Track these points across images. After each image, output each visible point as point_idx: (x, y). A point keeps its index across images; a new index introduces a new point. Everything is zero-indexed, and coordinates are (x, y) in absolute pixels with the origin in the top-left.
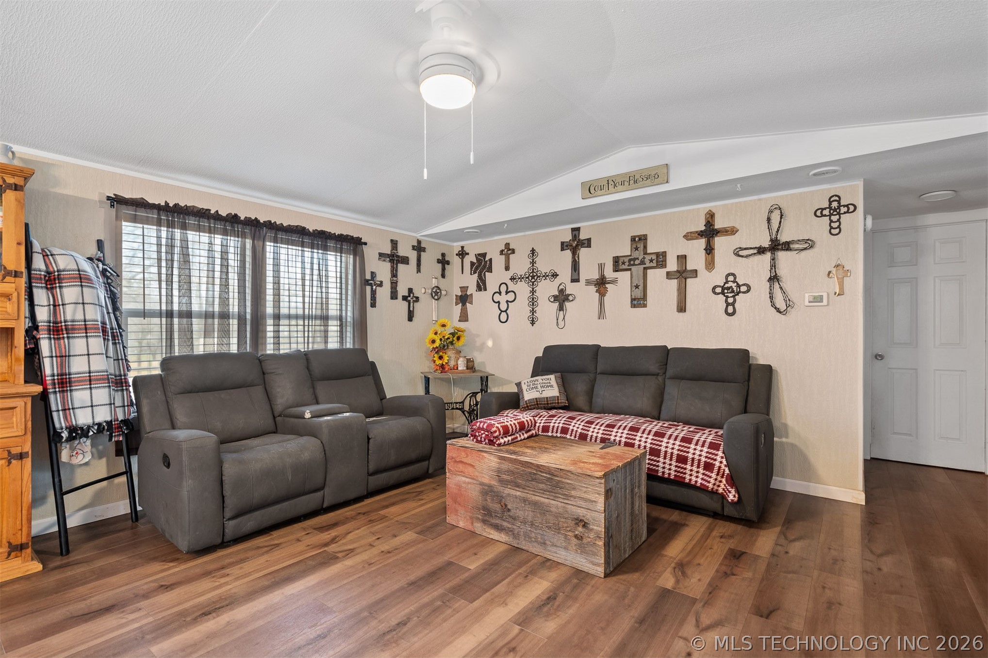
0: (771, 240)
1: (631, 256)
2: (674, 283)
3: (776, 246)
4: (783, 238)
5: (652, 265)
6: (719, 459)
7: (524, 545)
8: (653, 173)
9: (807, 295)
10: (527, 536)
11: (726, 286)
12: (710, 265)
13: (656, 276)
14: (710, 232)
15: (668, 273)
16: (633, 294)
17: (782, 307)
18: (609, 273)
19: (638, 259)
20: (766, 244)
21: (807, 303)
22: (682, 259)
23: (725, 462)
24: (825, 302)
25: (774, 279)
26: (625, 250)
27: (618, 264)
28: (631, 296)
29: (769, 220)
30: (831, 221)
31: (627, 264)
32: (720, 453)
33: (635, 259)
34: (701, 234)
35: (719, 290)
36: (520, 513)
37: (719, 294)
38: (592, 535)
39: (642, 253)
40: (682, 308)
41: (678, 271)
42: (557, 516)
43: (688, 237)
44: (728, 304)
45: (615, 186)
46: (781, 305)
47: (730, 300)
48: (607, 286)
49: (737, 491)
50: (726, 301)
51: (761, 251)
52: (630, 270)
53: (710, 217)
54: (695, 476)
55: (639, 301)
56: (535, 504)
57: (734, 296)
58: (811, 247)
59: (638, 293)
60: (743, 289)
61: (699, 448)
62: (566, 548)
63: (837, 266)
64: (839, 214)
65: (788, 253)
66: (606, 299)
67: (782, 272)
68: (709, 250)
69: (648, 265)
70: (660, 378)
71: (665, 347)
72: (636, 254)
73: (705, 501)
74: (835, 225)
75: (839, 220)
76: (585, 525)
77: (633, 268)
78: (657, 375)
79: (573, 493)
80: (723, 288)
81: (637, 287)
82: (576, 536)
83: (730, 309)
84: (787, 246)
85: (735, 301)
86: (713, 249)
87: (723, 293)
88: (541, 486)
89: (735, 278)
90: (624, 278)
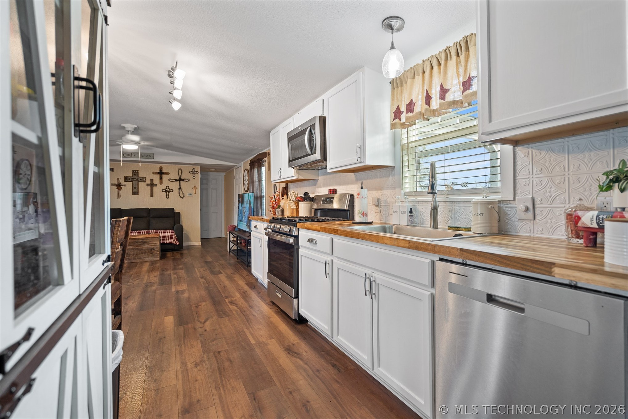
0: (179, 178)
1: (132, 177)
2: (149, 187)
3: (180, 180)
4: (182, 178)
5: (141, 181)
6: (174, 235)
7: (133, 261)
8: (149, 155)
9: (188, 193)
10: (135, 259)
11: (166, 189)
12: (161, 183)
13: (142, 186)
14: (161, 173)
15: (147, 184)
16: (133, 190)
17: (182, 197)
18: (122, 182)
19: (135, 178)
20: (178, 179)
21: (188, 196)
22: (152, 180)
23: (175, 236)
24: (192, 196)
25: (180, 188)
26: (130, 175)
27: (126, 179)
28: (133, 191)
29: (178, 172)
30: (193, 175)
31: (131, 179)
32: (174, 234)
33: (134, 178)
34: (158, 173)
35: (164, 191)
36: (132, 253)
37: (164, 192)
38: (156, 251)
39: (137, 176)
40: (152, 196)
41: (151, 184)
42: (145, 250)
43: (154, 173)
44: (167, 195)
45: (134, 156)
46: (182, 196)
47: (168, 194)
48: (121, 187)
49: (179, 242)
50: (166, 194)
51: (176, 180)
52: (132, 182)
53: (161, 169)
54: (168, 241)
55: (135, 193)
56: (137, 249)
57: (168, 193)
58: (189, 181)
59: (135, 190)
60: (171, 191)
61: (168, 233)
62: (148, 257)
63: (195, 186)
64: (195, 173)
65: (183, 182)
66: (121, 191)
67: (182, 187)
68: (161, 178)
69: (139, 181)
70: (148, 218)
71: (148, 208)
72: (134, 177)
73: (170, 247)
74: (194, 176)
75: (195, 175)
76: (154, 249)
77: (133, 181)
78: (146, 217)
79: (150, 243)
80: (165, 190)
81: (135, 188)
82: (151, 253)
83: (168, 197)
84: (183, 180)
85: (169, 194)
86: (162, 178)
87: (165, 192)
88: (139, 244)
89: (169, 187)
90: (129, 185)
